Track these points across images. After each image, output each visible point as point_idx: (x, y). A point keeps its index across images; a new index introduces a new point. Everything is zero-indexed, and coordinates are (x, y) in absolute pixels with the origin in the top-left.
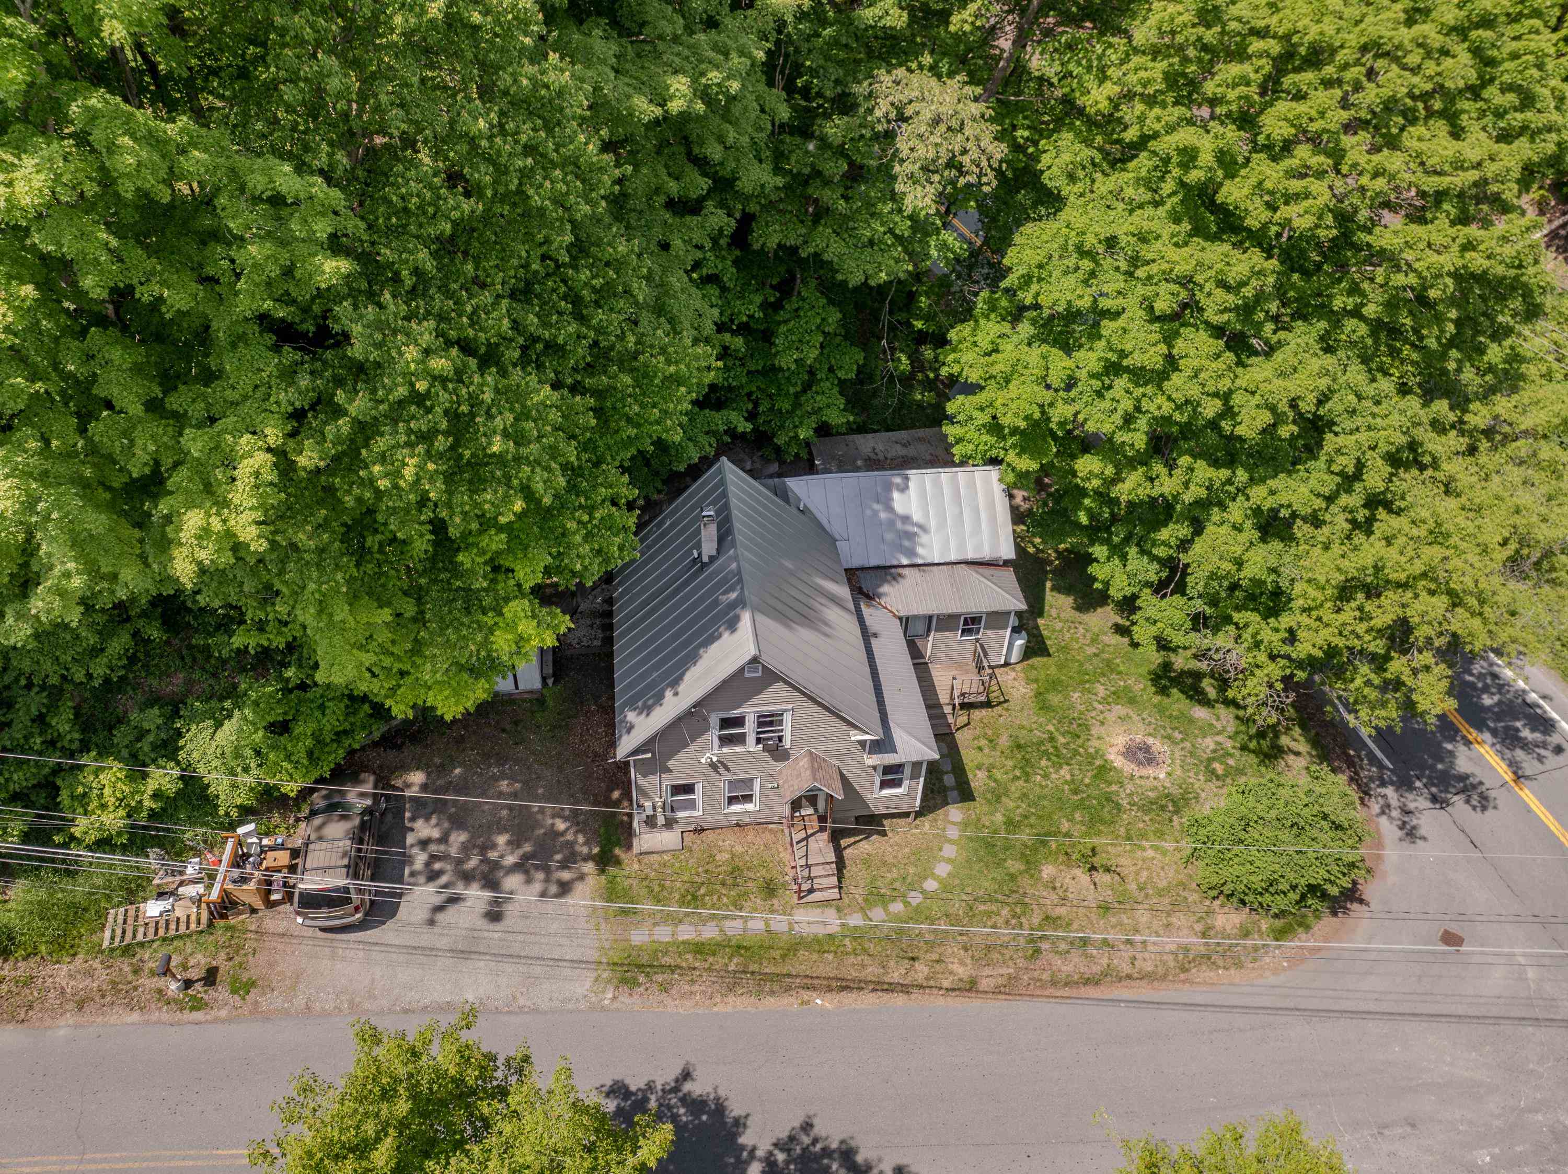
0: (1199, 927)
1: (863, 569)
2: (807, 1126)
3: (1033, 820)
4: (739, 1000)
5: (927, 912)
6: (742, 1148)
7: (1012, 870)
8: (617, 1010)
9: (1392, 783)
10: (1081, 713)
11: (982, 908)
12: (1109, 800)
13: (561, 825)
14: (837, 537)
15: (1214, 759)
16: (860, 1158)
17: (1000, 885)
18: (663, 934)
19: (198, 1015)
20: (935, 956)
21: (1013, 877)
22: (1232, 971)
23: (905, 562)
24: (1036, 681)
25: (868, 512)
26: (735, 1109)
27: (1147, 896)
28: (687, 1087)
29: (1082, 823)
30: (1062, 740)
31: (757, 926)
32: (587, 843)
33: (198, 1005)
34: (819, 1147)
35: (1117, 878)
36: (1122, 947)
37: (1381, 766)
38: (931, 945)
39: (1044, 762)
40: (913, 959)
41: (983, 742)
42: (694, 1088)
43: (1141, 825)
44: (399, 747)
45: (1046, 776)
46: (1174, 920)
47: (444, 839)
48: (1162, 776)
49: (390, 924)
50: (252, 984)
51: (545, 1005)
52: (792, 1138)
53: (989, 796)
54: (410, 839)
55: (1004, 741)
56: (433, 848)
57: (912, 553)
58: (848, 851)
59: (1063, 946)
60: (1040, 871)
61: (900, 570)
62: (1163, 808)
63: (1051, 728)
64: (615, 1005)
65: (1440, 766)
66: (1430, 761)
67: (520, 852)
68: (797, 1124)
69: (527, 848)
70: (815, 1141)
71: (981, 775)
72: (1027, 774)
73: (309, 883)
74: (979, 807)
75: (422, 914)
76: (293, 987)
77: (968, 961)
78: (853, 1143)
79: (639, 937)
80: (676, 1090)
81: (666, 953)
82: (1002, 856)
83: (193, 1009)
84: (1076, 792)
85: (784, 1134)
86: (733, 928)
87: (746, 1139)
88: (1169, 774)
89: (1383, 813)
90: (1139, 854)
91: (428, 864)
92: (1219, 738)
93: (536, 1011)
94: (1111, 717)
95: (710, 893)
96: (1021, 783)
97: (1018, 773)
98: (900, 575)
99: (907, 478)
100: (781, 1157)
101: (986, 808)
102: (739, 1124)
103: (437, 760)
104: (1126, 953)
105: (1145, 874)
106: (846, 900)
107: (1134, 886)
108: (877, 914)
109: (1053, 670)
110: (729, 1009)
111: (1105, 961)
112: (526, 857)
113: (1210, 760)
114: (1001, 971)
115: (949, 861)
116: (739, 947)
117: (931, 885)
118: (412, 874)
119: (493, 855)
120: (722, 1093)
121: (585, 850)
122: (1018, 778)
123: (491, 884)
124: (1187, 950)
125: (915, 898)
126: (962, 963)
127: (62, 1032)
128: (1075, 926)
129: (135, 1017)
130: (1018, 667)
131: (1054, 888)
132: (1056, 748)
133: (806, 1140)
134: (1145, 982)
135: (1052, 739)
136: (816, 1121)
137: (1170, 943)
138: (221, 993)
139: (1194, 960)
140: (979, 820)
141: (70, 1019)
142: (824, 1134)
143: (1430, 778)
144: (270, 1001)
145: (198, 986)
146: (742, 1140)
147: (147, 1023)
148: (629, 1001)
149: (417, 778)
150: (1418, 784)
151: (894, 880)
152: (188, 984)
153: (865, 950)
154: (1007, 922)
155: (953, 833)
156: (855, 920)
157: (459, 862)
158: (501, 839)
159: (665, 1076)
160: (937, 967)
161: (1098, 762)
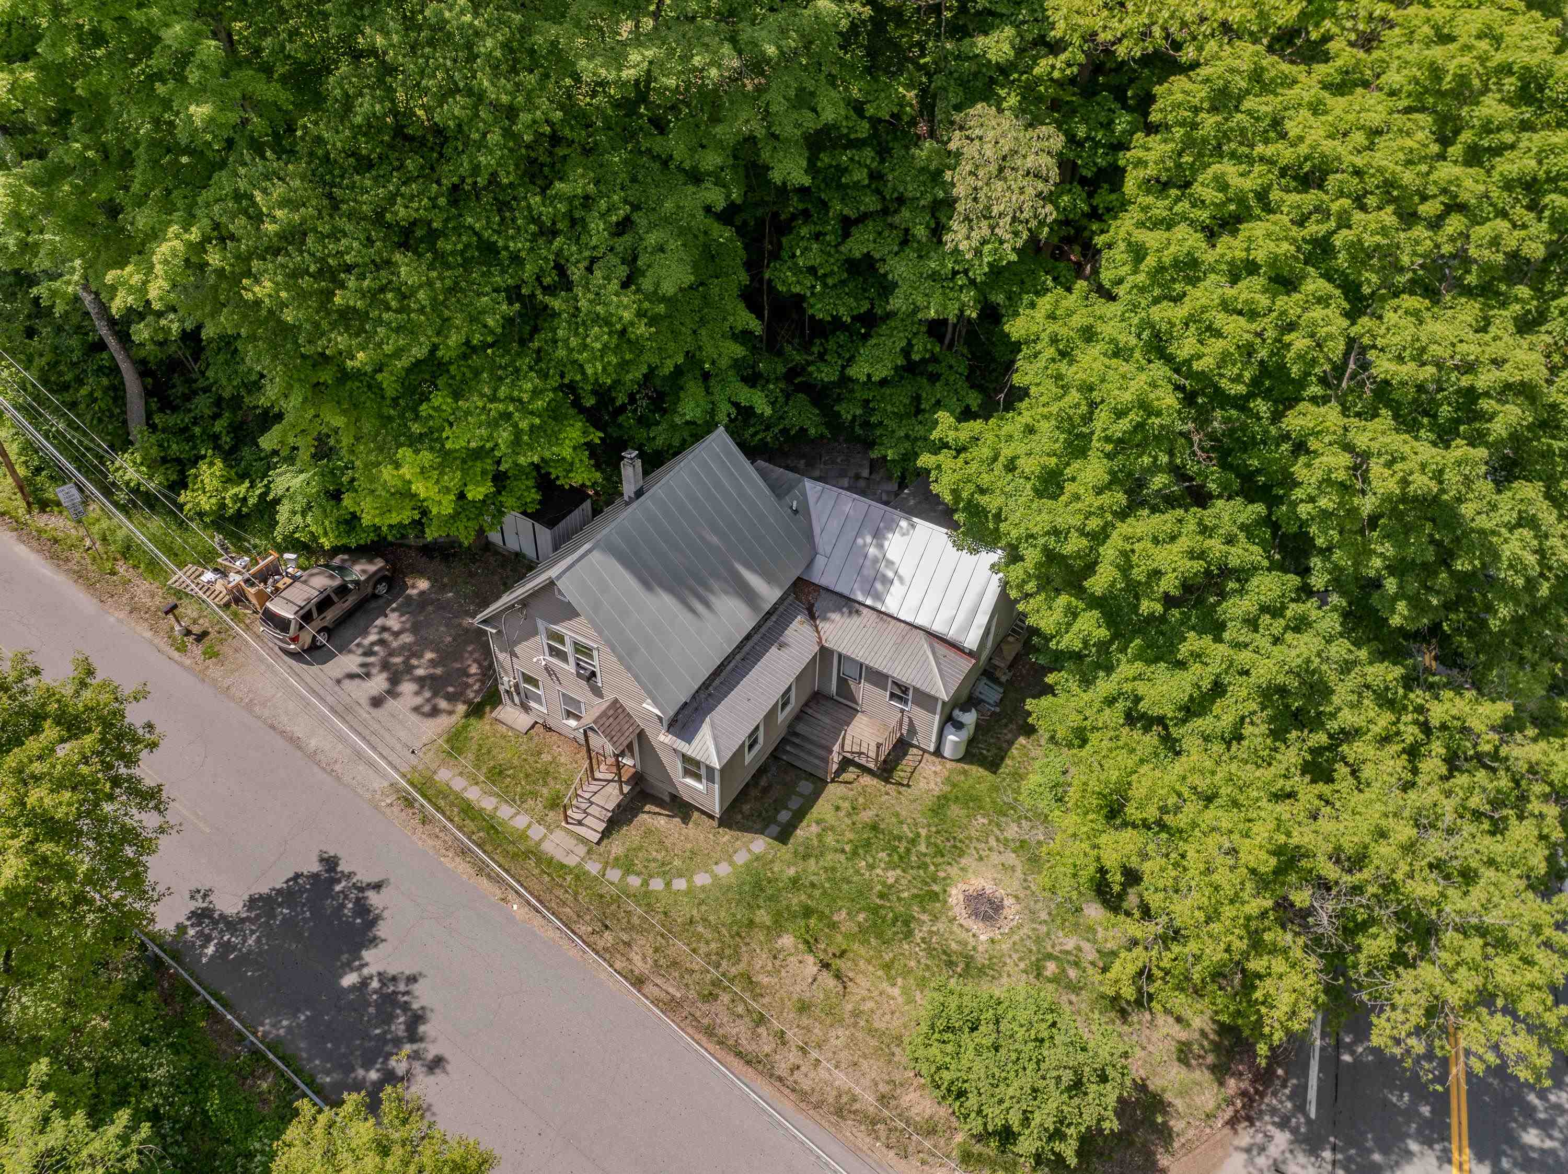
0: (883, 1088)
1: (827, 590)
2: (412, 979)
3: (817, 893)
4: (464, 865)
5: (653, 901)
6: (360, 958)
7: (757, 920)
8: (384, 814)
9: (1295, 1131)
10: (970, 838)
11: (700, 929)
12: (906, 923)
13: (474, 669)
14: (820, 550)
15: (1056, 958)
16: (422, 1029)
17: (734, 922)
18: (458, 784)
19: (176, 655)
20: (625, 937)
21: (751, 923)
22: (892, 1153)
23: (869, 602)
24: (954, 786)
25: (860, 541)
26: (382, 930)
27: (855, 1025)
28: (371, 895)
29: (859, 925)
30: (923, 848)
31: (521, 822)
32: (477, 692)
33: (182, 649)
34: (406, 998)
35: (840, 987)
36: (793, 1049)
37: (1301, 1107)
38: (631, 928)
39: (883, 855)
40: (607, 927)
41: (846, 805)
42: (373, 898)
43: (913, 964)
44: (432, 558)
45: (871, 867)
46: (864, 1064)
47: (397, 634)
48: (983, 938)
49: (316, 668)
50: (216, 655)
51: (346, 779)
52: (394, 979)
53: (801, 849)
54: (379, 622)
55: (867, 816)
56: (386, 636)
57: (878, 597)
58: (645, 816)
59: (740, 1009)
60: (779, 936)
61: (861, 608)
62: (950, 964)
63: (923, 832)
64: (388, 811)
65: (1377, 1157)
66: (1370, 1144)
67: (432, 671)
68: (407, 972)
69: (439, 671)
70: (407, 993)
71: (814, 829)
72: (855, 853)
73: (276, 607)
74: (786, 852)
75: (338, 674)
76: (233, 671)
77: (650, 961)
78: (429, 1014)
79: (444, 775)
80: (361, 890)
81: (445, 797)
82: (762, 903)
83: (178, 649)
84: (882, 896)
85: (392, 971)
86: (505, 812)
87: (367, 955)
88: (992, 941)
89: (1248, 1150)
90: (885, 985)
91: (373, 644)
92: (1086, 946)
93: (338, 778)
94: (995, 858)
95: (513, 777)
96: (842, 858)
97: (848, 848)
98: (857, 612)
99: (913, 526)
100: (375, 984)
101: (788, 856)
102: (374, 941)
103: (445, 580)
104: (794, 1057)
105: (870, 1005)
106: (602, 849)
107: (849, 1007)
108: (614, 875)
109: (983, 787)
110: (451, 866)
111: (767, 1049)
112: (432, 677)
113: (1050, 957)
114: (671, 990)
115: (715, 877)
116: (493, 827)
117: (680, 884)
118: (358, 645)
119: (414, 662)
120: (386, 914)
121: (472, 695)
122: (843, 851)
123: (394, 681)
124: (854, 1099)
125: (657, 884)
126: (644, 958)
127: (112, 619)
128: (766, 1000)
129: (148, 634)
130: (949, 765)
131: (775, 957)
132: (908, 850)
133: (402, 987)
134: (793, 1096)
135: (913, 842)
136: (421, 981)
137: (842, 1079)
138: (197, 650)
139: (855, 1112)
140: (772, 861)
141: (122, 615)
142: (417, 993)
143: (1349, 1159)
144: (215, 670)
145: (191, 638)
146: (364, 953)
147: (151, 642)
148: (397, 813)
149: (423, 584)
150: (1327, 1154)
151: (655, 860)
152: (188, 633)
153: (576, 894)
154: (708, 955)
155: (741, 858)
156: (593, 868)
157: (391, 654)
158: (429, 655)
159: (364, 876)
160: (621, 947)
161: (936, 888)
